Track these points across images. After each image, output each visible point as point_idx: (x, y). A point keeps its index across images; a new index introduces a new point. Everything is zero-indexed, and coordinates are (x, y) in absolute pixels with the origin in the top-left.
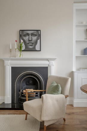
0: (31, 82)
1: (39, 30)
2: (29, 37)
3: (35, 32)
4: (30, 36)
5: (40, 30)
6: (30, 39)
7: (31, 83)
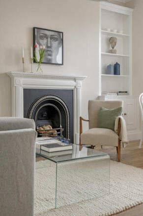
0: (45, 114)
1: (60, 32)
2: (48, 41)
3: (56, 34)
4: (49, 39)
5: (62, 33)
6: (49, 45)
7: (45, 117)
